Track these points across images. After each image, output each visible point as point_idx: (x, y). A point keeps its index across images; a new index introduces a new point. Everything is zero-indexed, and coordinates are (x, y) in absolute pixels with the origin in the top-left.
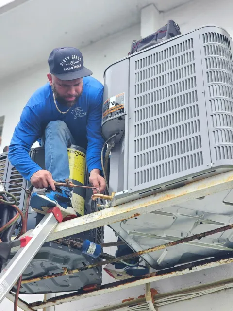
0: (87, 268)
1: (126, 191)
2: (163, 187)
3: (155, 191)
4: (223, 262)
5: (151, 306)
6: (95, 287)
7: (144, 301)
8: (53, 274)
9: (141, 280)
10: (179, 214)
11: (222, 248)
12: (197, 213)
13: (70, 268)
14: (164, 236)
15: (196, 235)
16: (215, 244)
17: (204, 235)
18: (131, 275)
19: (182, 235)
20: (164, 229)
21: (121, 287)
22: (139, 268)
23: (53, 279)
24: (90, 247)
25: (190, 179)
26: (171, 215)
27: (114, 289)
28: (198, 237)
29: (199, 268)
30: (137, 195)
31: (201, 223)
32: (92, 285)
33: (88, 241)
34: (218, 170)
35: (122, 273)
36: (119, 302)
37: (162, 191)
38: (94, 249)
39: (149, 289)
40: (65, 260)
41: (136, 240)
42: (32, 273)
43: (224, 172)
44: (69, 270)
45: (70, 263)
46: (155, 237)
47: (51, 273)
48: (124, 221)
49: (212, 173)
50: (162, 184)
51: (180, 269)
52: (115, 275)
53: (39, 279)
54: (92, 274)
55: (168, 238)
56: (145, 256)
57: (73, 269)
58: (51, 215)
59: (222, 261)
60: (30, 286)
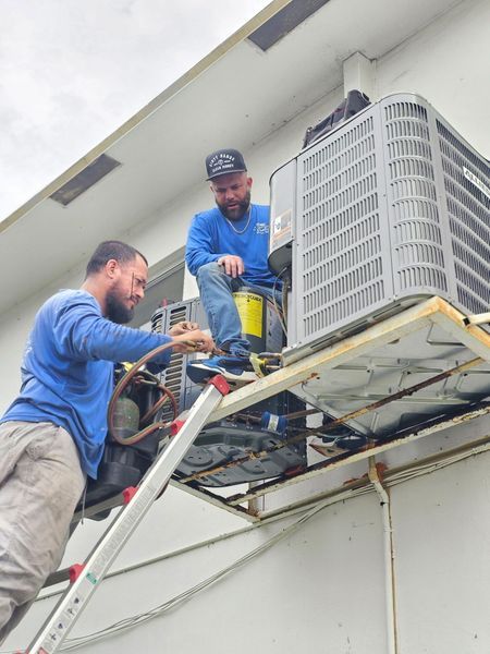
0: (277, 448)
1: (295, 346)
2: (339, 335)
3: (331, 342)
4: (457, 420)
5: (379, 486)
6: (299, 469)
7: (369, 482)
8: (239, 460)
9: (355, 455)
10: (373, 365)
11: (453, 401)
12: (399, 360)
13: (256, 450)
14: (366, 395)
15: (404, 390)
16: (440, 398)
17: (416, 388)
18: (343, 448)
19: (390, 391)
20: (362, 388)
21: (331, 467)
22: (352, 438)
23: (240, 466)
24: (271, 421)
25: (370, 320)
26: (364, 368)
27: (324, 470)
28: (409, 392)
29: (427, 432)
30: (308, 349)
31: (409, 373)
32: (294, 467)
33: (267, 413)
34: (404, 304)
35: (333, 447)
36: (339, 485)
37: (340, 340)
38: (276, 423)
39: (373, 465)
40: (247, 442)
41: (330, 405)
42: (212, 462)
43: (413, 305)
44: (254, 453)
45: (255, 444)
46: (354, 398)
47: (236, 458)
48: (304, 383)
49: (398, 308)
50: (337, 331)
51: (403, 436)
52: (325, 451)
53: (222, 468)
54: (290, 454)
55: (372, 397)
56: (353, 424)
57: (261, 450)
58: (212, 387)
59: (455, 419)
60: (217, 478)
